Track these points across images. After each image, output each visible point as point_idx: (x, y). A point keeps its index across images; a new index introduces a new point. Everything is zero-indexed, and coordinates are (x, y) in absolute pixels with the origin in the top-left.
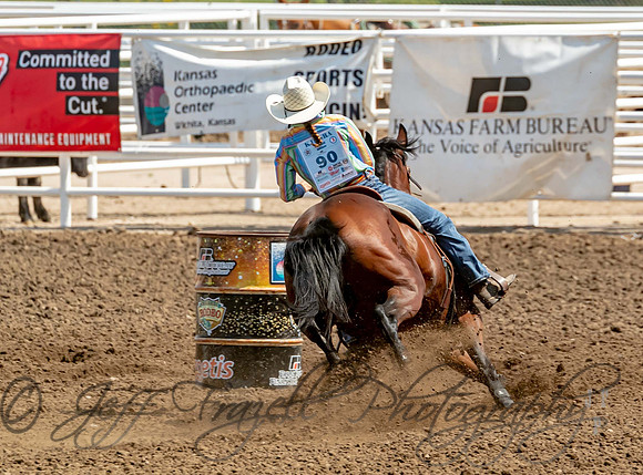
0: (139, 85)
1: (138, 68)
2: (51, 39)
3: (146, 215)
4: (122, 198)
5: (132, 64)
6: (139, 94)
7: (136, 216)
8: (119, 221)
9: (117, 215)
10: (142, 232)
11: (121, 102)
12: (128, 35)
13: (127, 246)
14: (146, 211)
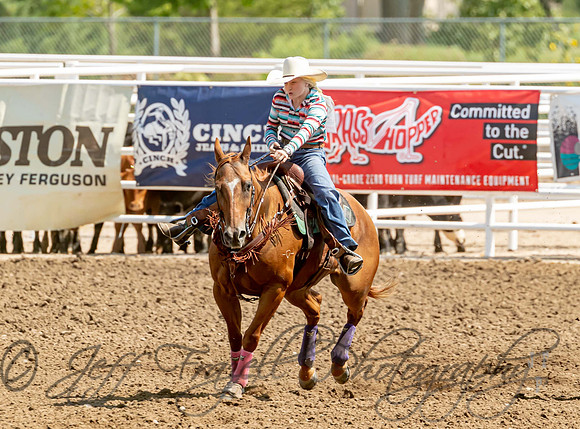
0: (556, 134)
1: (555, 120)
2: (479, 94)
3: (558, 247)
4: (538, 233)
5: (550, 116)
6: (555, 143)
7: (550, 248)
8: (535, 252)
9: (534, 247)
10: (556, 262)
11: (539, 149)
12: (546, 92)
13: (542, 274)
14: (559, 244)
